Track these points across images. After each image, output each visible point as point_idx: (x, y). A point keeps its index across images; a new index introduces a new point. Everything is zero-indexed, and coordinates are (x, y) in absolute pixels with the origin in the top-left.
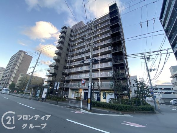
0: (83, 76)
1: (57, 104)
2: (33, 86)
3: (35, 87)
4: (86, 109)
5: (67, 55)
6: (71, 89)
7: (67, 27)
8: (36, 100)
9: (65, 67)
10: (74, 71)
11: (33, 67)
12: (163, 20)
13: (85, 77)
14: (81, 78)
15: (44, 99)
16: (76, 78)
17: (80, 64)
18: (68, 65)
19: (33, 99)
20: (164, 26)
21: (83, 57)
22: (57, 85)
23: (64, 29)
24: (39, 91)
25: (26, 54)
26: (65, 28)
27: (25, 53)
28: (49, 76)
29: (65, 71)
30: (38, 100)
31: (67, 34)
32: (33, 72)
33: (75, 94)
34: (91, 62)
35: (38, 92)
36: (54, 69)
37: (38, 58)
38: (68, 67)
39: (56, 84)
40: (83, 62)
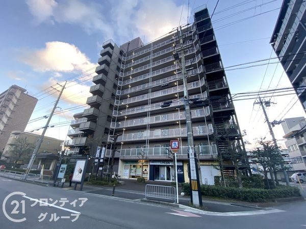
0: (146, 135)
1: (113, 194)
2: (42, 156)
3: (45, 159)
4: (191, 204)
5: (113, 95)
6: (122, 160)
7: (114, 45)
8: (58, 186)
9: (110, 119)
10: (129, 126)
11: (46, 117)
12: (277, 43)
13: (150, 136)
14: (143, 139)
15: (77, 183)
16: (132, 140)
17: (161, 108)
18: (115, 114)
19: (50, 184)
20: (278, 52)
21: (146, 99)
22: (101, 152)
23: (108, 49)
24: (64, 166)
25: (25, 93)
26: (110, 45)
27: (23, 91)
28: (74, 136)
29: (109, 126)
30: (62, 187)
31: (113, 57)
32: (46, 127)
33: (131, 170)
34: (187, 105)
35: (61, 170)
36: (88, 121)
37: (57, 99)
38: (115, 117)
39: (98, 151)
40: (169, 104)
